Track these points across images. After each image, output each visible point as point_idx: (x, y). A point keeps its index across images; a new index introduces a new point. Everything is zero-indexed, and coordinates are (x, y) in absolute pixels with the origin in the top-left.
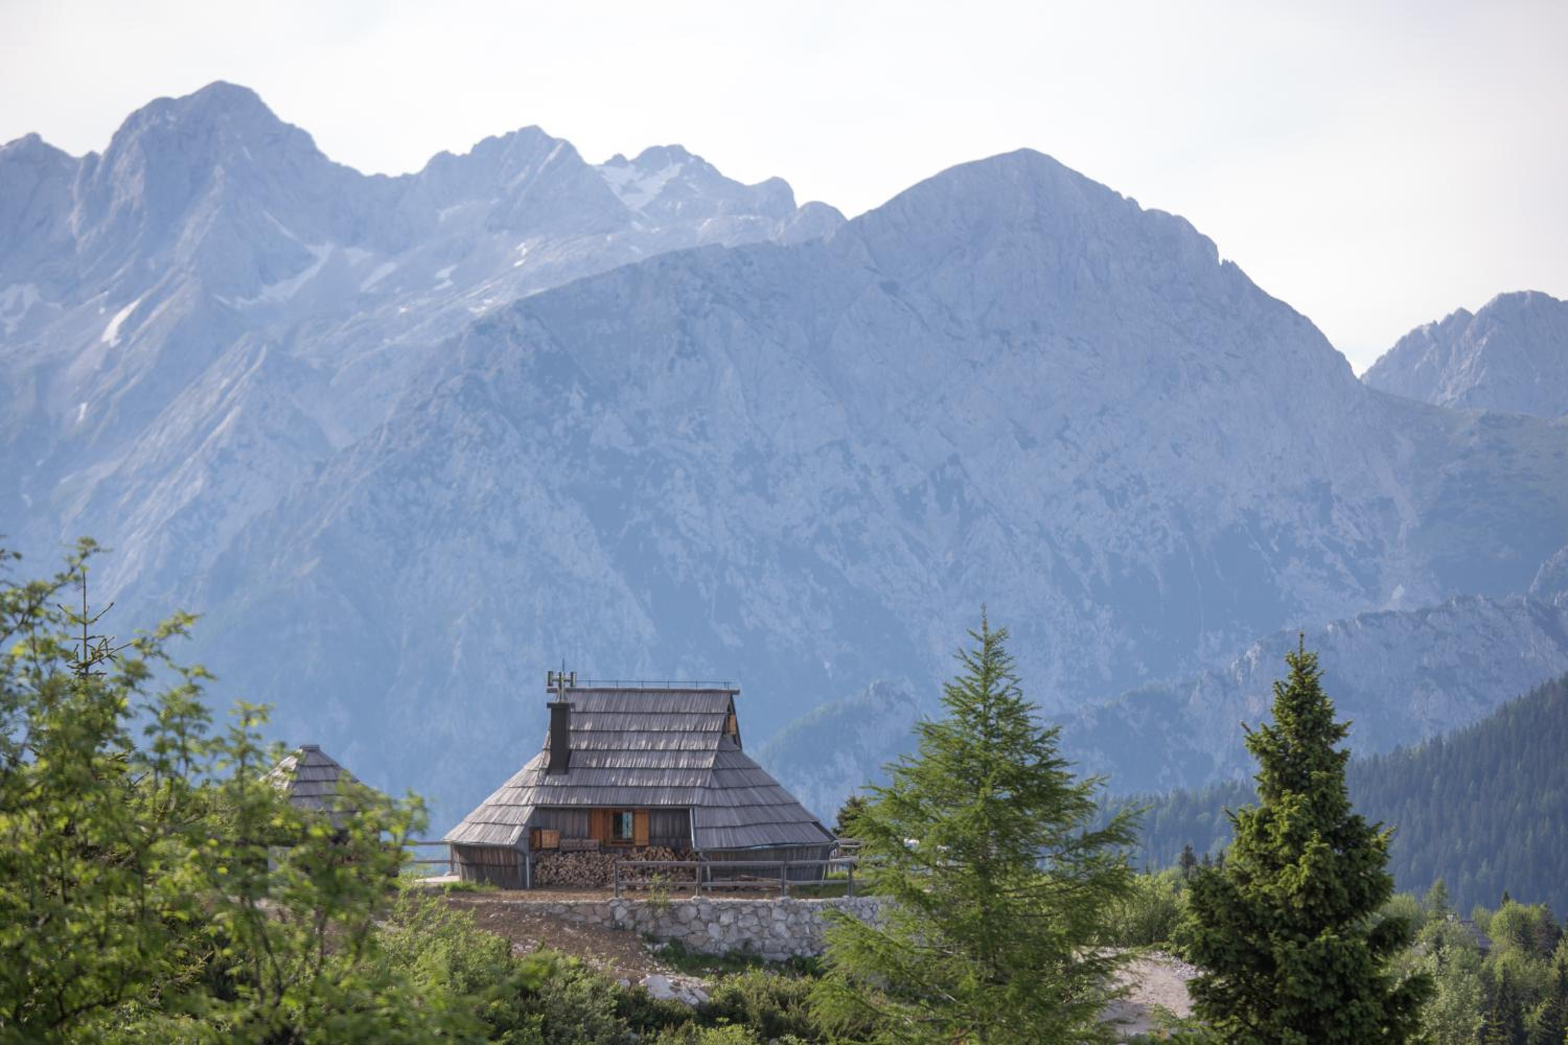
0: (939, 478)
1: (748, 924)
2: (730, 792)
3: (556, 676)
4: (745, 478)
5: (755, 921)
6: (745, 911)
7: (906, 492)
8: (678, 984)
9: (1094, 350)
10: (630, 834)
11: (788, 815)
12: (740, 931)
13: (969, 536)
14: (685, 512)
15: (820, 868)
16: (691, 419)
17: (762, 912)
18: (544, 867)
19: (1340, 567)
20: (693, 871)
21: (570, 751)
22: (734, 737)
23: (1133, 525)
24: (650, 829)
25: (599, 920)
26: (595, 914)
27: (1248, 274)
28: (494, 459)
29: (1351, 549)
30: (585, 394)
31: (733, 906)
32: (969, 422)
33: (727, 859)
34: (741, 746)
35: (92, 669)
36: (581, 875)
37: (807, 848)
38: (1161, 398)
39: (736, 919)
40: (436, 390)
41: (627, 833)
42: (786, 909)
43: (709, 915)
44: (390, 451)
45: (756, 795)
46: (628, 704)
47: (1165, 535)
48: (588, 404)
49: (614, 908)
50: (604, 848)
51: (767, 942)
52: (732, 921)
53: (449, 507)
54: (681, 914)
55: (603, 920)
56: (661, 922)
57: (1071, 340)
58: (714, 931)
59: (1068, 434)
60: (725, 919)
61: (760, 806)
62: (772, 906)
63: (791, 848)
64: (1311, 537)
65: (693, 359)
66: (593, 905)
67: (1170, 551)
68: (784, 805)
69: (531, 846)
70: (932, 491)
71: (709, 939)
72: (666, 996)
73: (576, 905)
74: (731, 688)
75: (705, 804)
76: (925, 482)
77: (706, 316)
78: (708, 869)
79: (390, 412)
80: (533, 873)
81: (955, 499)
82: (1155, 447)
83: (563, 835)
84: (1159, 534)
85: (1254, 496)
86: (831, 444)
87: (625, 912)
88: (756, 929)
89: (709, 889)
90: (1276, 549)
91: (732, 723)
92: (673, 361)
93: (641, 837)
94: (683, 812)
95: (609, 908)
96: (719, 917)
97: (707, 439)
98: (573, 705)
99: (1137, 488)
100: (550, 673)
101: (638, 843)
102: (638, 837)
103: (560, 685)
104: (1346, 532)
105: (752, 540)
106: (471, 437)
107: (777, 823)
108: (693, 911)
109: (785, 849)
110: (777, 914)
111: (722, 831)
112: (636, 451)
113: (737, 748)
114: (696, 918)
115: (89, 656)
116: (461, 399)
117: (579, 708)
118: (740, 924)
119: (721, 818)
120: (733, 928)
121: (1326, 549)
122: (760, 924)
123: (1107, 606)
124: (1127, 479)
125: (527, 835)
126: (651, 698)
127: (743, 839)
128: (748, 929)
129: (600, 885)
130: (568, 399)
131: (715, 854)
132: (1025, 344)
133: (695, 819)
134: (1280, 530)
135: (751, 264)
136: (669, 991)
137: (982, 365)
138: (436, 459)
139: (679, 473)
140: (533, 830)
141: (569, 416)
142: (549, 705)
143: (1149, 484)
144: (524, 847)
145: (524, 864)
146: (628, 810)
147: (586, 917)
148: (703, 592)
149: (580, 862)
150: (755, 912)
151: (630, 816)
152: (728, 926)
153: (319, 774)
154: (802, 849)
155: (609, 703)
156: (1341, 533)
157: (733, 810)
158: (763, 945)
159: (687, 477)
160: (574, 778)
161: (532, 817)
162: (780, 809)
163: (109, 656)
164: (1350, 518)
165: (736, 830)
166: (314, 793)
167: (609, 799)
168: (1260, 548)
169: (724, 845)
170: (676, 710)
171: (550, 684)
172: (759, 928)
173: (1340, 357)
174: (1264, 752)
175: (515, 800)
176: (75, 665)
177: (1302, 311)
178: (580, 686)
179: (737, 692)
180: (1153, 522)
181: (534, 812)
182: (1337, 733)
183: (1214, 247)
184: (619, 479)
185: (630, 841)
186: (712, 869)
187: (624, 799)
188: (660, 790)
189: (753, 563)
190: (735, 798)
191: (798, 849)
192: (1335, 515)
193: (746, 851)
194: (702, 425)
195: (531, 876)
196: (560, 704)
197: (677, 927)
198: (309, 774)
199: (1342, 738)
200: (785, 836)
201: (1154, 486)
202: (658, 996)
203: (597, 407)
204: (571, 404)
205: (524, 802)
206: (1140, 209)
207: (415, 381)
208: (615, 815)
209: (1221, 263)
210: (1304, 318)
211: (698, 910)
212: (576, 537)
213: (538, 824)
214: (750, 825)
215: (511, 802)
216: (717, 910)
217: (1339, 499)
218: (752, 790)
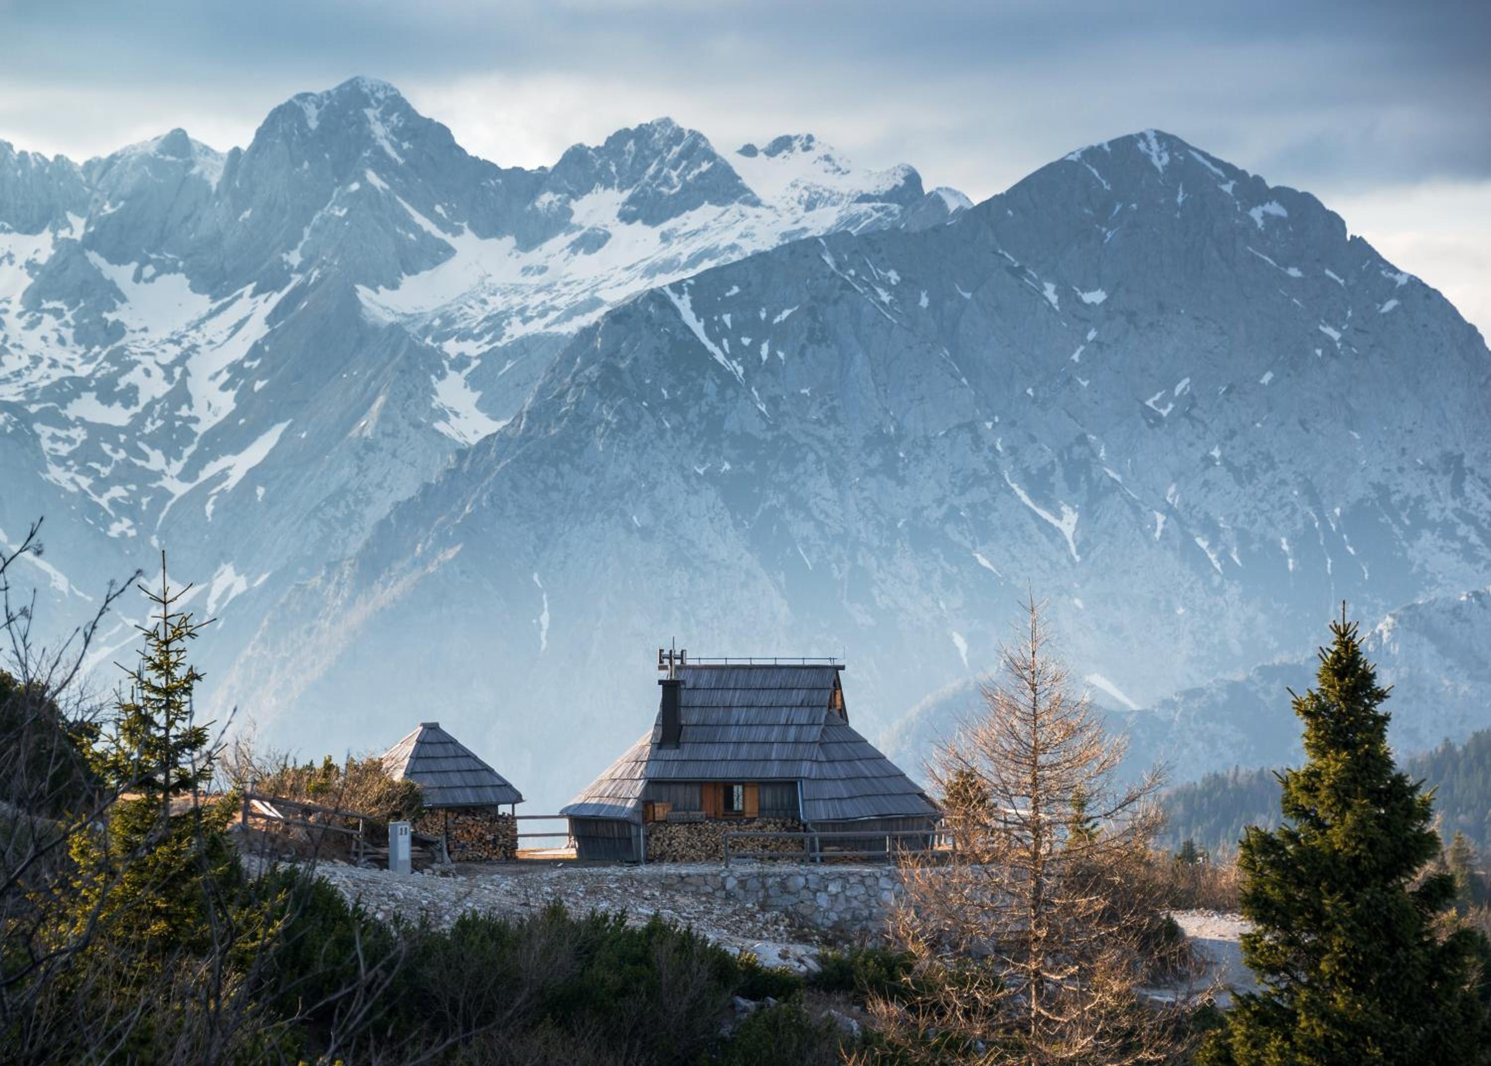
0: (1066, 457)
1: (855, 893)
2: (836, 764)
3: (666, 653)
4: (875, 461)
5: (862, 890)
6: (852, 880)
7: (1034, 472)
8: (787, 952)
9: (1220, 328)
10: (741, 807)
11: (894, 786)
12: (848, 899)
13: (1097, 514)
14: (817, 495)
15: (926, 838)
16: (822, 405)
17: (869, 882)
18: (658, 839)
19: (1474, 539)
20: (802, 841)
21: (682, 726)
22: (840, 711)
23: (1261, 501)
24: (759, 800)
25: (711, 890)
26: (706, 884)
27: (1377, 249)
28: (631, 445)
29: (1484, 521)
30: (718, 381)
31: (841, 876)
32: (1096, 403)
33: (834, 831)
34: (847, 720)
35: (173, 646)
36: (693, 846)
37: (913, 818)
38: (1289, 375)
39: (844, 888)
40: (573, 379)
41: (738, 806)
42: (892, 879)
43: (817, 884)
44: (531, 438)
45: (862, 767)
46: (736, 680)
47: (1294, 511)
48: (721, 392)
49: (724, 878)
50: (715, 819)
51: (874, 911)
52: (840, 890)
53: (587, 492)
54: (790, 883)
55: (714, 890)
56: (771, 892)
57: (1197, 319)
58: (823, 900)
59: (1195, 412)
60: (833, 888)
61: (866, 778)
62: (878, 875)
63: (898, 819)
64: (1443, 510)
65: (823, 345)
66: (704, 876)
67: (1300, 525)
68: (890, 776)
69: (645, 820)
70: (1059, 471)
71: (817, 908)
72: (774, 963)
73: (688, 875)
74: (837, 663)
75: (813, 776)
76: (1052, 463)
77: (836, 302)
78: (817, 840)
79: (529, 401)
80: (647, 844)
81: (1083, 479)
82: (1282, 424)
83: (675, 808)
84: (1288, 510)
85: (1384, 470)
86: (960, 427)
87: (735, 882)
88: (863, 898)
89: (818, 860)
90: (1407, 522)
91: (838, 697)
92: (803, 347)
93: (751, 809)
94: (791, 784)
95: (720, 879)
96: (827, 887)
97: (838, 424)
98: (684, 682)
99: (1265, 465)
100: (661, 651)
101: (748, 816)
102: (748, 809)
103: (671, 663)
104: (1480, 504)
105: (883, 521)
106: (608, 423)
107: (884, 795)
108: (801, 881)
109: (889, 820)
110: (883, 883)
111: (829, 802)
112: (769, 436)
113: (843, 722)
114: (804, 887)
115: (169, 633)
116: (598, 386)
117: (690, 685)
118: (848, 893)
119: (828, 789)
120: (841, 897)
121: (1456, 520)
122: (867, 892)
123: (1236, 582)
124: (1255, 456)
125: (641, 808)
126: (760, 674)
127: (850, 810)
128: (856, 898)
129: (713, 855)
130: (702, 386)
131: (822, 825)
132: (1151, 325)
133: (803, 791)
134: (1412, 503)
135: (880, 251)
136: (778, 959)
137: (1109, 346)
138: (575, 446)
139: (811, 457)
140: (646, 803)
141: (703, 403)
142: (660, 682)
143: (1277, 459)
144: (638, 819)
145: (638, 836)
146: (738, 784)
147: (698, 887)
148: (836, 573)
149: (692, 833)
150: (862, 882)
151: (740, 788)
152: (836, 895)
153: (439, 751)
154: (908, 819)
155: (718, 680)
156: (1474, 505)
157: (839, 782)
158: (871, 914)
159: (819, 460)
160: (686, 752)
161: (645, 791)
162: (885, 781)
163: (189, 634)
164: (1484, 490)
165: (843, 802)
166: (434, 769)
167: (721, 772)
168: (1390, 521)
169: (832, 817)
170: (783, 685)
171: (661, 662)
172: (866, 897)
173: (1472, 329)
174: (1307, 713)
175: (629, 774)
176: (156, 643)
177: (1432, 285)
178: (689, 663)
179: (843, 668)
180: (1281, 498)
181: (647, 785)
182: (1381, 696)
183: (1342, 223)
184: (753, 463)
185: (741, 813)
186: (821, 841)
187: (733, 771)
188: (769, 763)
189: (884, 544)
190: (841, 770)
191: (903, 819)
192: (1468, 488)
193: (853, 823)
194: (833, 409)
195: (645, 848)
196: (671, 681)
197: (786, 896)
198: (429, 751)
199: (1385, 700)
200: (891, 807)
201: (1281, 462)
202: (766, 964)
203: (730, 393)
204: (705, 391)
205: (637, 776)
206: (1267, 187)
207: (553, 370)
208: (727, 787)
209: (1349, 238)
210: (1435, 290)
211: (807, 880)
212: (711, 520)
213: (651, 798)
214: (856, 797)
215: (625, 776)
216: (825, 880)
217: (1472, 471)
218: (858, 763)
